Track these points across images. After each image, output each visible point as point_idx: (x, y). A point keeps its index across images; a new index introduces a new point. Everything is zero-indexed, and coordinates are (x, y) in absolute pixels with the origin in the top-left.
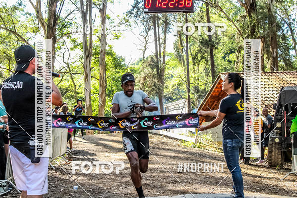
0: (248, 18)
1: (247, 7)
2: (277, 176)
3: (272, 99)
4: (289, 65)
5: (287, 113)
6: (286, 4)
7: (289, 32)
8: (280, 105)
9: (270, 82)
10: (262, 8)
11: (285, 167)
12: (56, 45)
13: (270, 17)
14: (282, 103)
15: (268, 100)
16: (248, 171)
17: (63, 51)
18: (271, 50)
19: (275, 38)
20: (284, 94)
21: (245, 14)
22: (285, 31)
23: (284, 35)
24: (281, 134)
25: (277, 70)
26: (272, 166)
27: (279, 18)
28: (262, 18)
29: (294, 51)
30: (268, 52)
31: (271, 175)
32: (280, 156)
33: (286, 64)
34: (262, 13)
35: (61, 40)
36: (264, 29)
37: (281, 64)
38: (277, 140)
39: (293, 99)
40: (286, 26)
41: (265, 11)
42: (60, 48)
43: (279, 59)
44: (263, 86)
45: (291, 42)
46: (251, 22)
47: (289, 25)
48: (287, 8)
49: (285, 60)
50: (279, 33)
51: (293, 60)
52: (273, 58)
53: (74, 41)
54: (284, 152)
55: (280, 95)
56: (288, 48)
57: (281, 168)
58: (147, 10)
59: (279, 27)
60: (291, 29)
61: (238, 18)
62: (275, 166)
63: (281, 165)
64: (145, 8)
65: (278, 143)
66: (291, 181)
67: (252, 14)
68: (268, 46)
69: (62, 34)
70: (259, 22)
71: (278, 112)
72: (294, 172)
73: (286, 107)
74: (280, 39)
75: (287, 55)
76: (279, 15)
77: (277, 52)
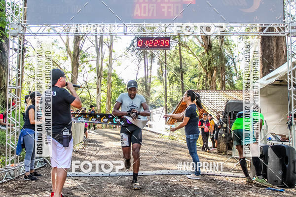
0: (206, 54)
1: (206, 47)
2: (223, 159)
3: (221, 108)
4: (233, 86)
5: (230, 118)
6: (231, 46)
7: (233, 64)
8: (226, 113)
9: (220, 97)
10: (215, 48)
11: (228, 153)
12: (79, 69)
13: (221, 54)
14: (227, 111)
15: (218, 108)
16: (204, 156)
17: (83, 73)
18: (221, 76)
19: (224, 68)
20: (228, 105)
21: (204, 52)
22: (230, 64)
23: (229, 66)
24: (226, 132)
25: (225, 89)
26: (220, 152)
27: (226, 56)
28: (215, 55)
29: (236, 77)
30: (219, 77)
31: (219, 159)
32: (225, 146)
33: (231, 85)
34: (215, 51)
35: (82, 66)
36: (217, 61)
37: (228, 85)
38: (223, 135)
39: (234, 109)
40: (231, 60)
41: (218, 50)
42: (81, 71)
43: (226, 82)
44: (215, 99)
45: (234, 71)
46: (208, 57)
47: (233, 60)
48: (232, 48)
49: (230, 83)
50: (226, 65)
51: (235, 82)
52: (222, 81)
53: (90, 66)
54: (228, 143)
55: (226, 106)
56: (232, 75)
57: (226, 154)
58: (139, 48)
59: (226, 61)
60: (234, 62)
61: (200, 54)
62: (222, 153)
63: (226, 152)
64: (138, 46)
65: (225, 137)
66: (232, 162)
67: (209, 52)
68: (219, 73)
69: (83, 61)
70: (213, 57)
71: (224, 117)
72: (234, 157)
73: (230, 114)
74: (227, 69)
75: (231, 79)
76: (227, 53)
77: (225, 78)
